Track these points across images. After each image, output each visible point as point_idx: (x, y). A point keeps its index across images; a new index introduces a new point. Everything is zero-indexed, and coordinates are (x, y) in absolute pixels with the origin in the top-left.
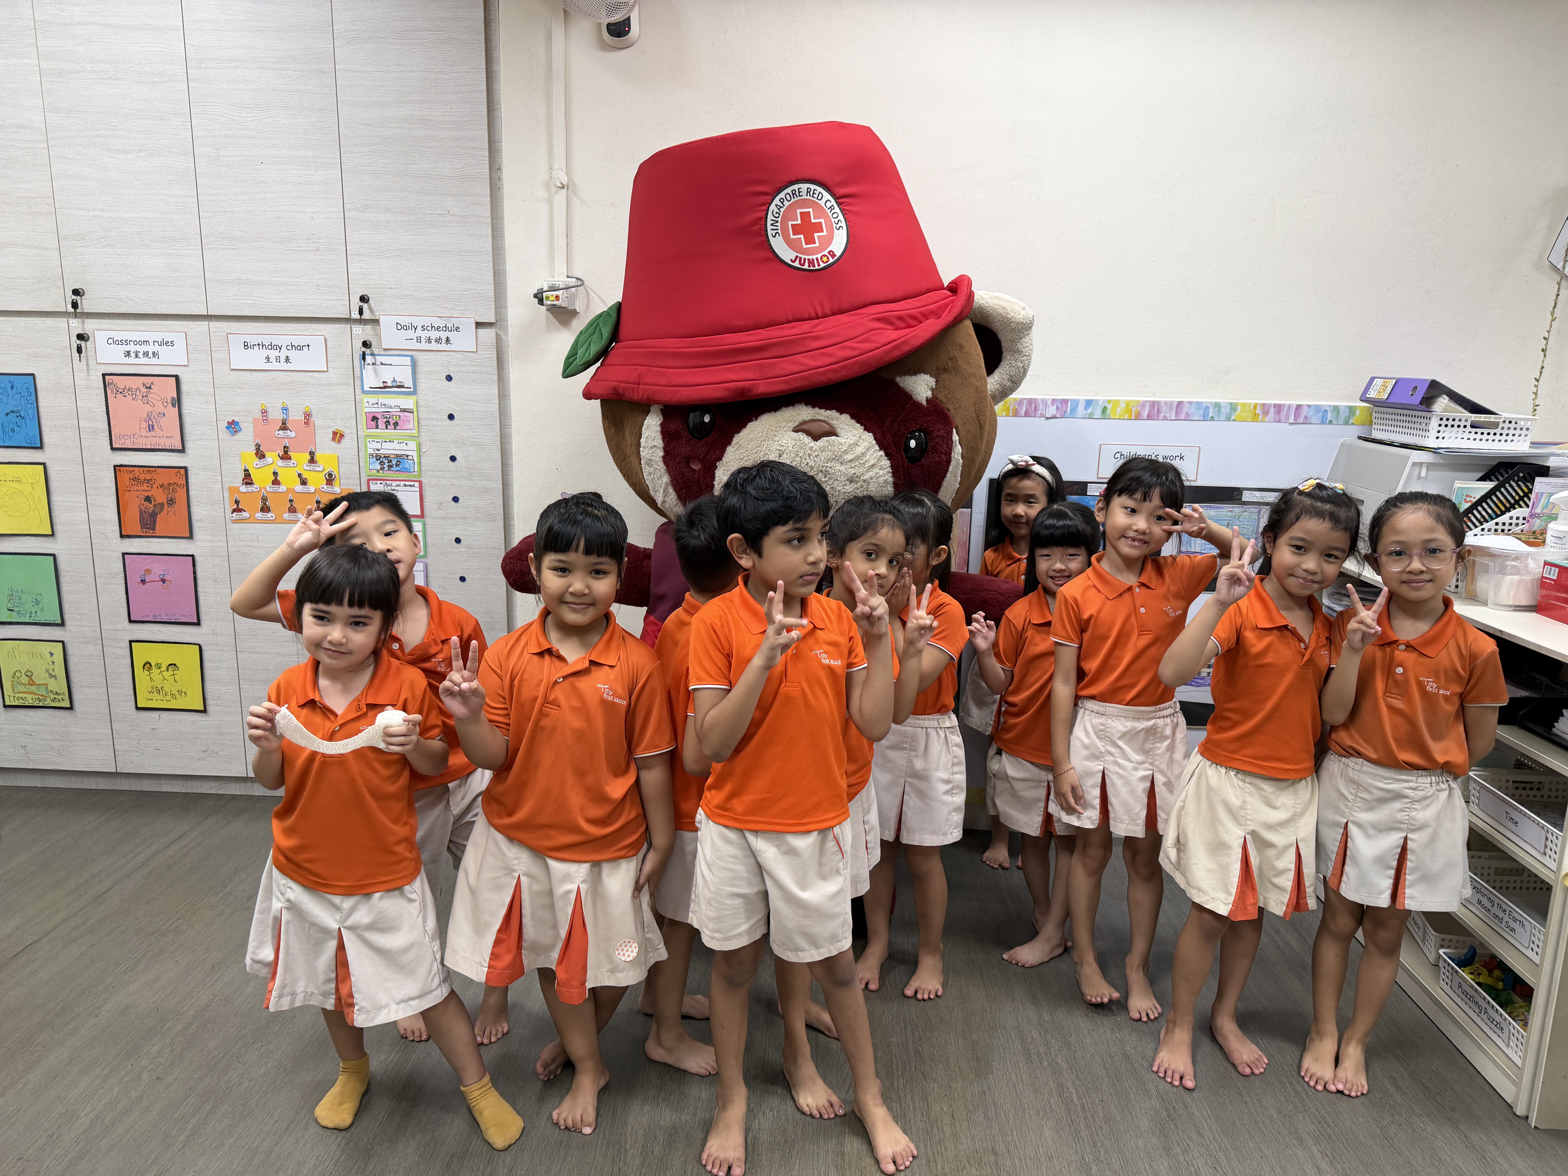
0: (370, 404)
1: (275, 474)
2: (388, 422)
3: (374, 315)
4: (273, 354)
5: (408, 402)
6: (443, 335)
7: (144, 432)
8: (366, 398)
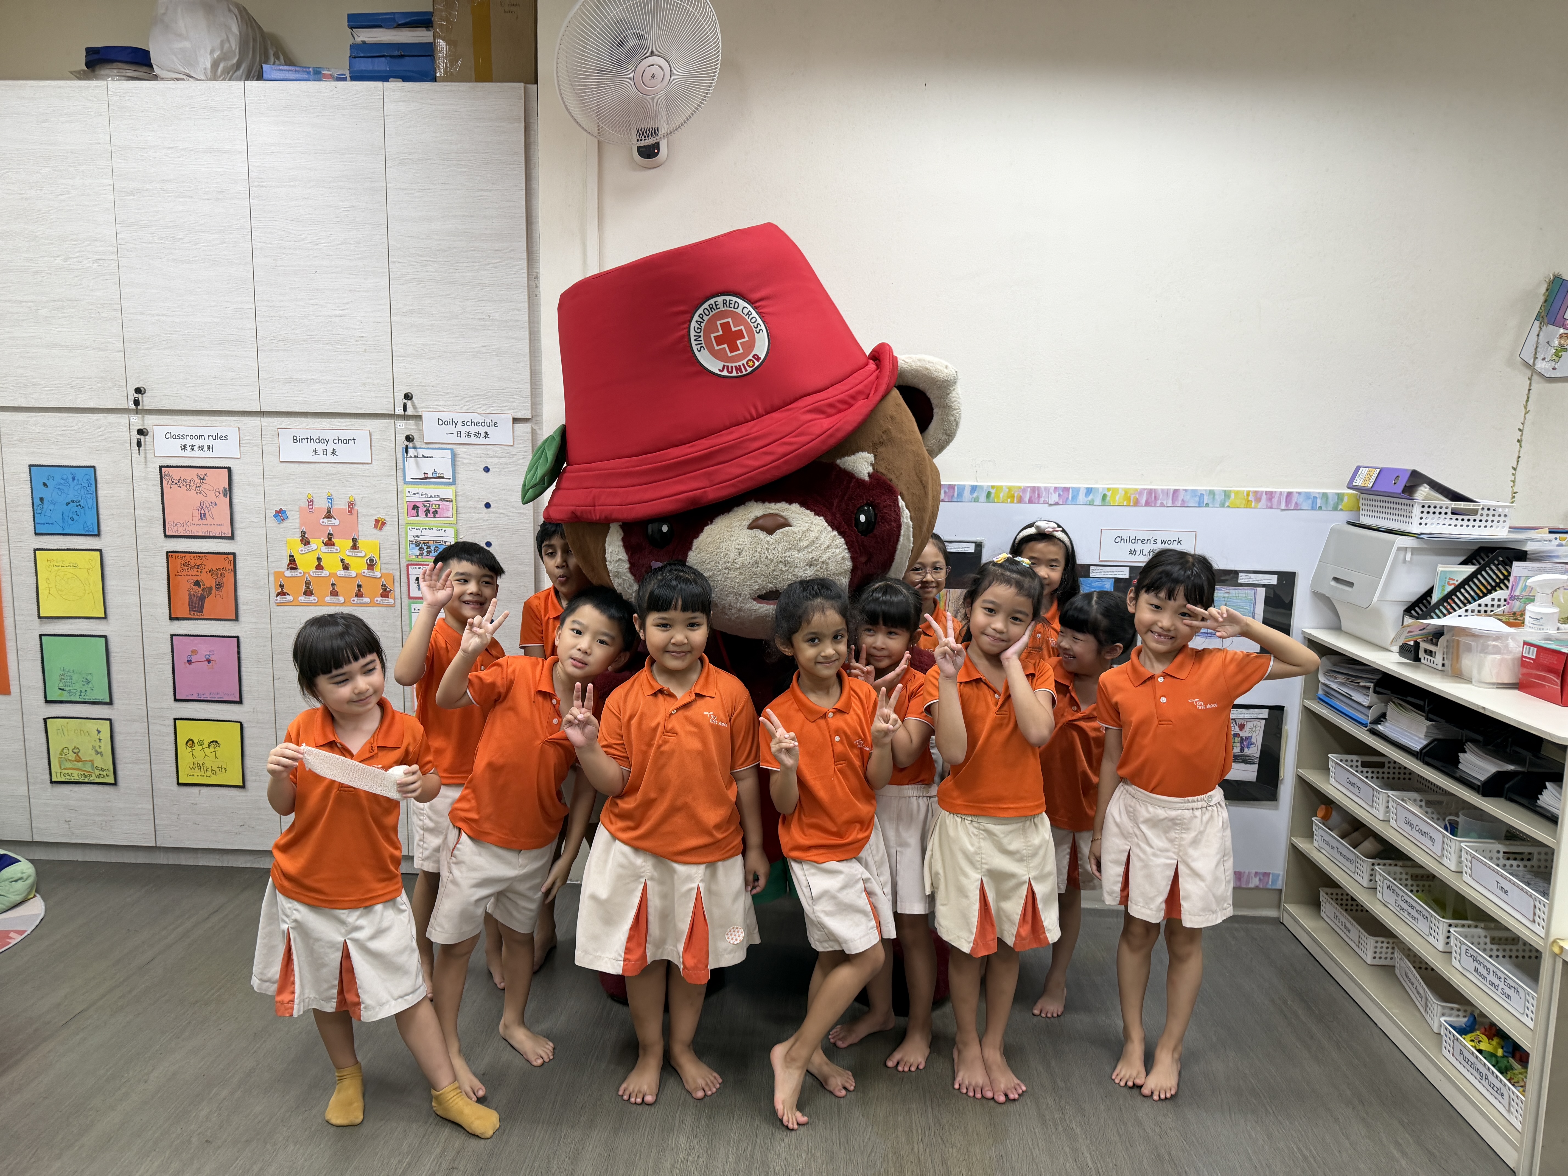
0: (411, 494)
1: (319, 559)
2: (428, 510)
3: (417, 411)
4: (320, 447)
5: (447, 492)
6: (482, 430)
7: (196, 521)
8: (407, 488)
